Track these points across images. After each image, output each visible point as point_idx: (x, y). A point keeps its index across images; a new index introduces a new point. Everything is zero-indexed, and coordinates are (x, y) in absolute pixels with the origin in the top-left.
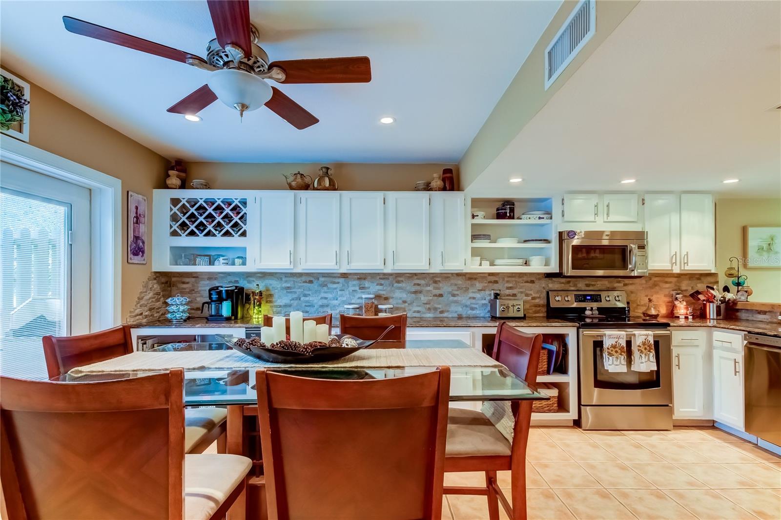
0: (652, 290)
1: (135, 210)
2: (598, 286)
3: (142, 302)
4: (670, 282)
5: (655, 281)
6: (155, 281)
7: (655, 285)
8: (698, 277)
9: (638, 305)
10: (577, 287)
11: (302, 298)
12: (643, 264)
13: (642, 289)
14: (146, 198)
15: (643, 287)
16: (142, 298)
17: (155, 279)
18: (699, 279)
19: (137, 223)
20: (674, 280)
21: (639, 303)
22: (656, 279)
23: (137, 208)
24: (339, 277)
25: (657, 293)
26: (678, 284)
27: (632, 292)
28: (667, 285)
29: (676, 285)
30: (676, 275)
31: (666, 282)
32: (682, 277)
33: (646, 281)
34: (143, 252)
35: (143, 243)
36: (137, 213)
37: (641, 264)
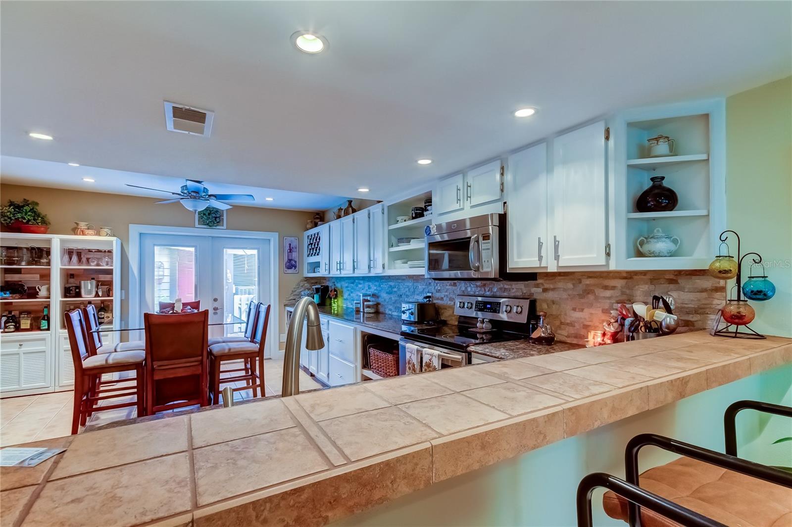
0: (583, 301)
1: (288, 246)
2: (514, 291)
3: (294, 293)
4: (614, 288)
5: (587, 285)
6: (306, 282)
7: (587, 292)
8: (672, 277)
9: (562, 323)
10: (492, 291)
11: (351, 294)
12: (488, 261)
13: (567, 299)
14: (297, 238)
15: (569, 295)
16: (295, 291)
17: (306, 281)
18: (672, 281)
19: (290, 252)
20: (619, 283)
21: (563, 321)
22: (588, 281)
23: (290, 244)
24: (361, 280)
25: (591, 306)
26: (628, 292)
27: (553, 302)
28: (608, 293)
29: (623, 293)
30: (625, 275)
31: (606, 288)
32: (635, 277)
33: (574, 284)
34: (295, 267)
35: (295, 262)
36: (290, 247)
37: (486, 261)
